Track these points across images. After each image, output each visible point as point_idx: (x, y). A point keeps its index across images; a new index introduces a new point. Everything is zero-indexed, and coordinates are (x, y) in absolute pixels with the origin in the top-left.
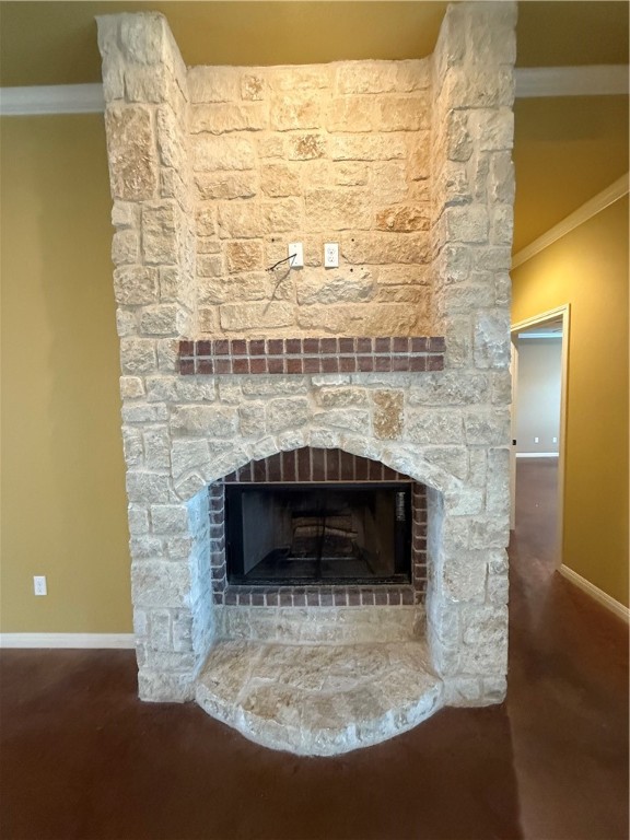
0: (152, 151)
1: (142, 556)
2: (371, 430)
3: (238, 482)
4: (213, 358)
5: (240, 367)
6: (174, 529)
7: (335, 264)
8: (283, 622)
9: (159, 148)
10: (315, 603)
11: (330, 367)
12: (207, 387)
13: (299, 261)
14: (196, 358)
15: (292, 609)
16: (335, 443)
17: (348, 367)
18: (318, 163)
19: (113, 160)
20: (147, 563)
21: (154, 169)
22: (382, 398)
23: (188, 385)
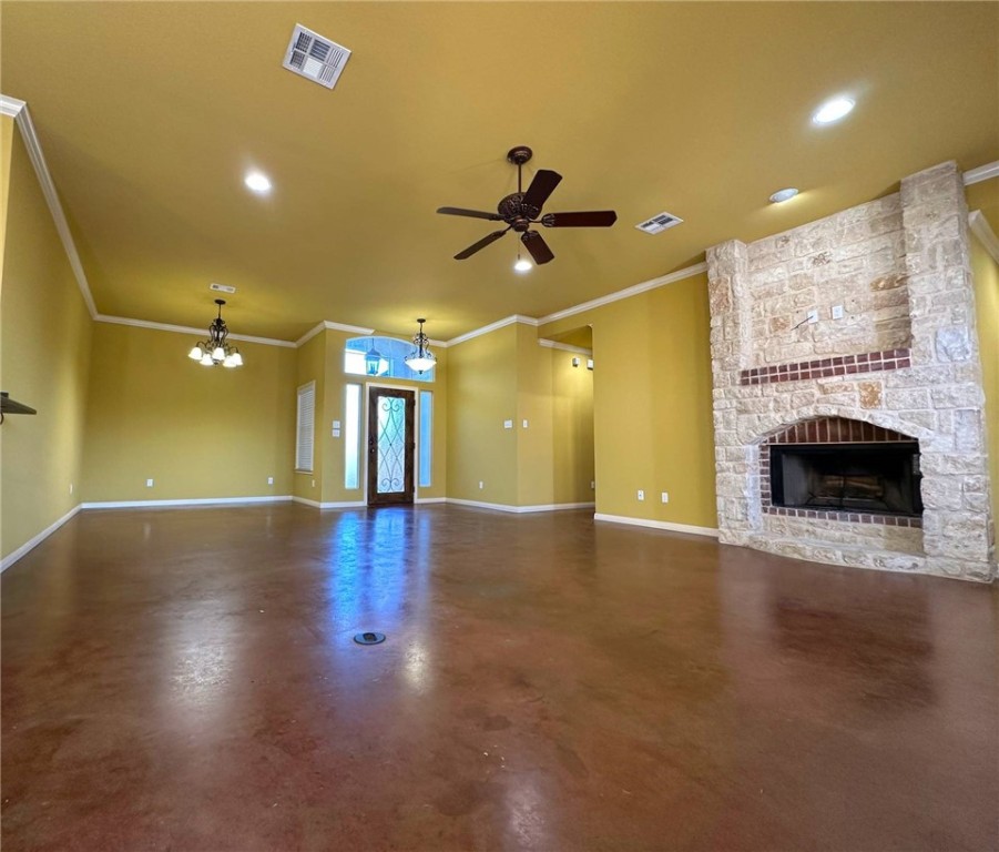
0: (730, 293)
1: (722, 471)
2: (858, 404)
3: (777, 443)
4: (759, 377)
5: (774, 379)
6: (738, 459)
7: (841, 316)
8: (810, 528)
9: (733, 292)
10: (834, 518)
11: (828, 374)
12: (758, 389)
13: (815, 319)
14: (750, 378)
15: (816, 520)
16: (834, 412)
17: (840, 372)
18: (826, 267)
19: (712, 301)
20: (724, 474)
21: (731, 301)
22: (864, 387)
23: (747, 390)
